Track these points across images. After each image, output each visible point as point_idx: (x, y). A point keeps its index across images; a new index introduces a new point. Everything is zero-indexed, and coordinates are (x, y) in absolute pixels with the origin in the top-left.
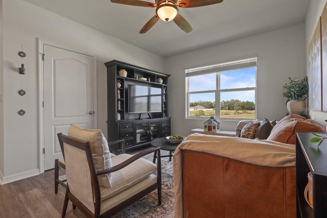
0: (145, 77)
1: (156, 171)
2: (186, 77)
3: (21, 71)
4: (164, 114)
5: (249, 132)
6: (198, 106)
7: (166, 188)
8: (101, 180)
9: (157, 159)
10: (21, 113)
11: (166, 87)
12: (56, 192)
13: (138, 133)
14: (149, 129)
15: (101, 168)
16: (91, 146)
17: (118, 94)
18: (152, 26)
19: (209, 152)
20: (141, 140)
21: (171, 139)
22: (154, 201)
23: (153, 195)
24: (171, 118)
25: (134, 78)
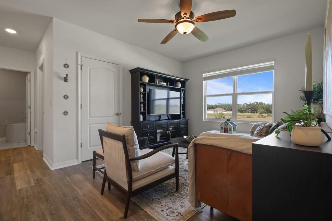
0: (164, 82)
1: (174, 163)
2: (204, 80)
3: (66, 80)
4: (182, 116)
5: (261, 134)
6: (218, 108)
7: (183, 179)
8: (133, 164)
9: (175, 155)
10: (66, 113)
11: (184, 90)
12: (94, 177)
13: (158, 133)
14: (168, 130)
15: (132, 156)
16: (126, 138)
17: (140, 97)
18: (171, 38)
19: (216, 145)
20: (160, 139)
21: (188, 138)
22: (173, 188)
23: (172, 184)
24: (189, 119)
25: (155, 83)
